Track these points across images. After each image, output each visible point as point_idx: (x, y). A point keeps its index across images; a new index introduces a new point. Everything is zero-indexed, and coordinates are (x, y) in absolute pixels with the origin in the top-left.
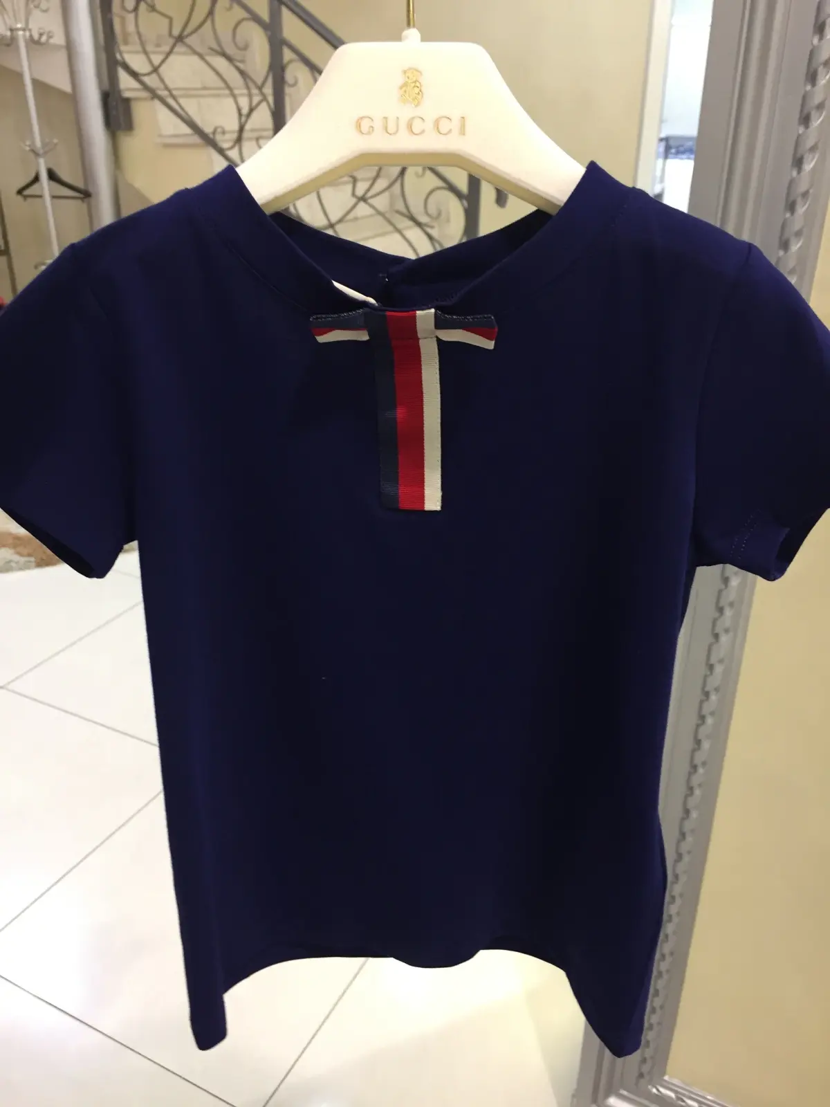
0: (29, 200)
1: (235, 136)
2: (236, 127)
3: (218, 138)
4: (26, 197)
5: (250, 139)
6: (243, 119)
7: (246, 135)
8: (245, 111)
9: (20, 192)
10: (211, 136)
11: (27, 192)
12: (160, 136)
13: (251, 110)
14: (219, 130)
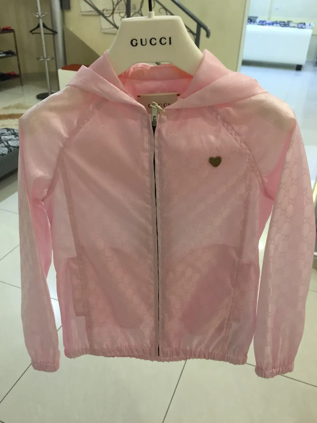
0: (34, 35)
1: (111, 12)
2: (112, 9)
3: (105, 12)
4: (33, 33)
5: (117, 13)
6: (115, 6)
7: (115, 11)
8: (115, 3)
9: (31, 31)
10: (102, 12)
11: (33, 32)
12: (81, 12)
13: (118, 3)
14: (105, 10)
